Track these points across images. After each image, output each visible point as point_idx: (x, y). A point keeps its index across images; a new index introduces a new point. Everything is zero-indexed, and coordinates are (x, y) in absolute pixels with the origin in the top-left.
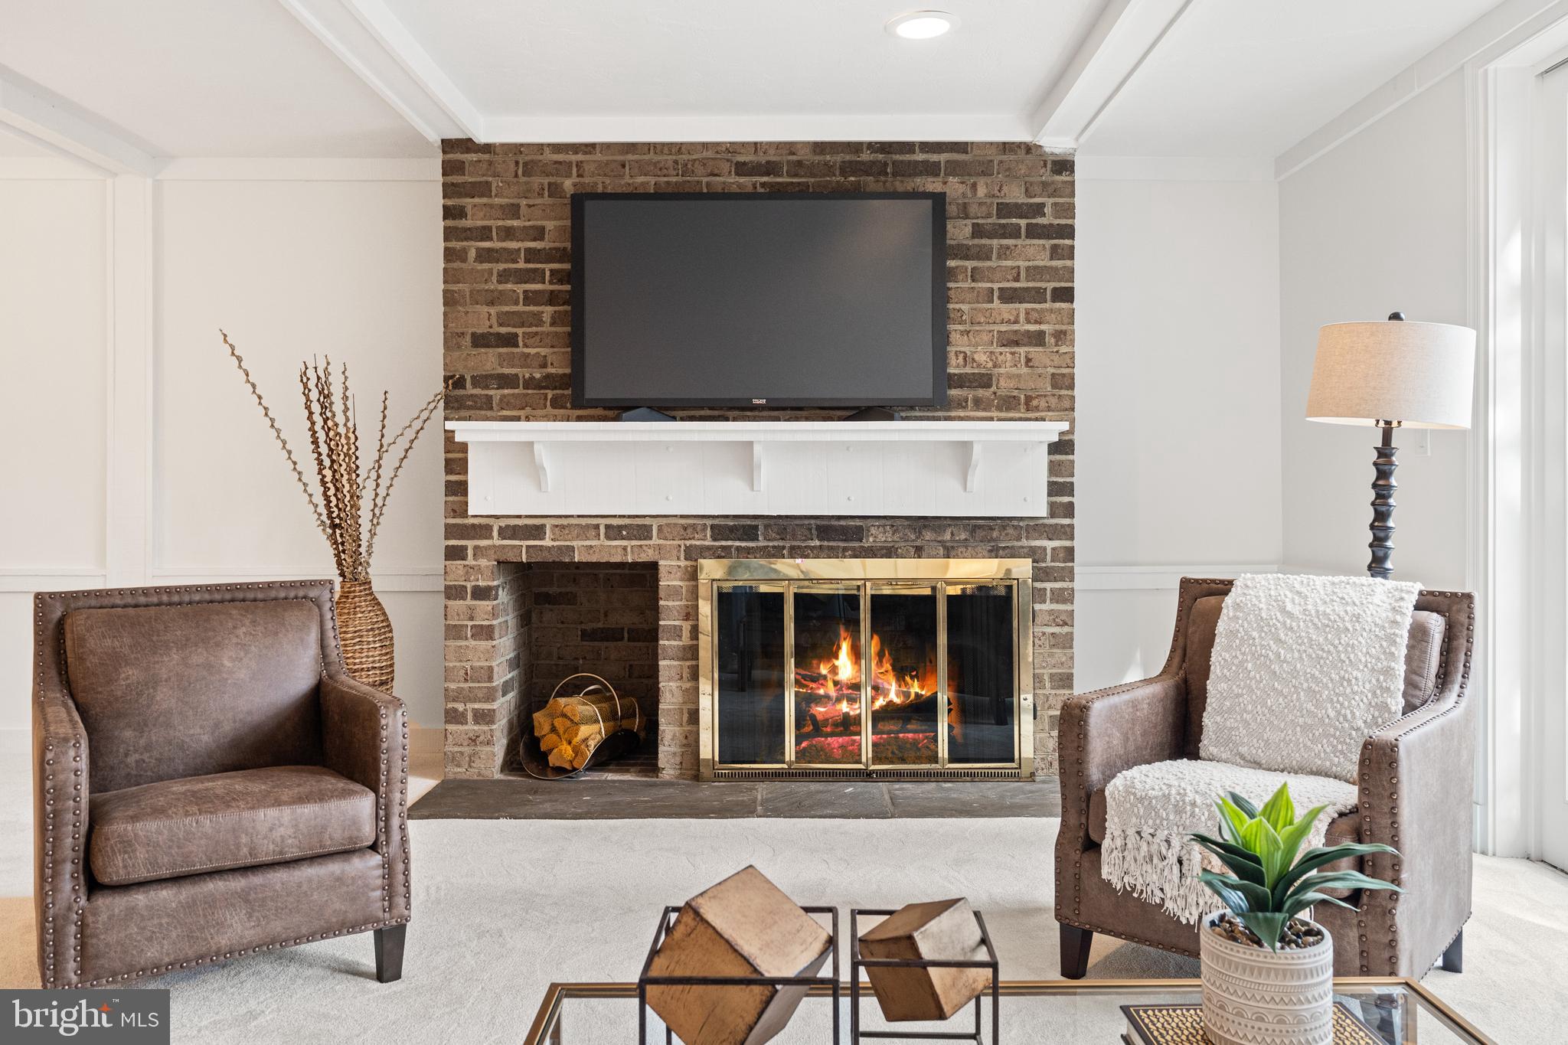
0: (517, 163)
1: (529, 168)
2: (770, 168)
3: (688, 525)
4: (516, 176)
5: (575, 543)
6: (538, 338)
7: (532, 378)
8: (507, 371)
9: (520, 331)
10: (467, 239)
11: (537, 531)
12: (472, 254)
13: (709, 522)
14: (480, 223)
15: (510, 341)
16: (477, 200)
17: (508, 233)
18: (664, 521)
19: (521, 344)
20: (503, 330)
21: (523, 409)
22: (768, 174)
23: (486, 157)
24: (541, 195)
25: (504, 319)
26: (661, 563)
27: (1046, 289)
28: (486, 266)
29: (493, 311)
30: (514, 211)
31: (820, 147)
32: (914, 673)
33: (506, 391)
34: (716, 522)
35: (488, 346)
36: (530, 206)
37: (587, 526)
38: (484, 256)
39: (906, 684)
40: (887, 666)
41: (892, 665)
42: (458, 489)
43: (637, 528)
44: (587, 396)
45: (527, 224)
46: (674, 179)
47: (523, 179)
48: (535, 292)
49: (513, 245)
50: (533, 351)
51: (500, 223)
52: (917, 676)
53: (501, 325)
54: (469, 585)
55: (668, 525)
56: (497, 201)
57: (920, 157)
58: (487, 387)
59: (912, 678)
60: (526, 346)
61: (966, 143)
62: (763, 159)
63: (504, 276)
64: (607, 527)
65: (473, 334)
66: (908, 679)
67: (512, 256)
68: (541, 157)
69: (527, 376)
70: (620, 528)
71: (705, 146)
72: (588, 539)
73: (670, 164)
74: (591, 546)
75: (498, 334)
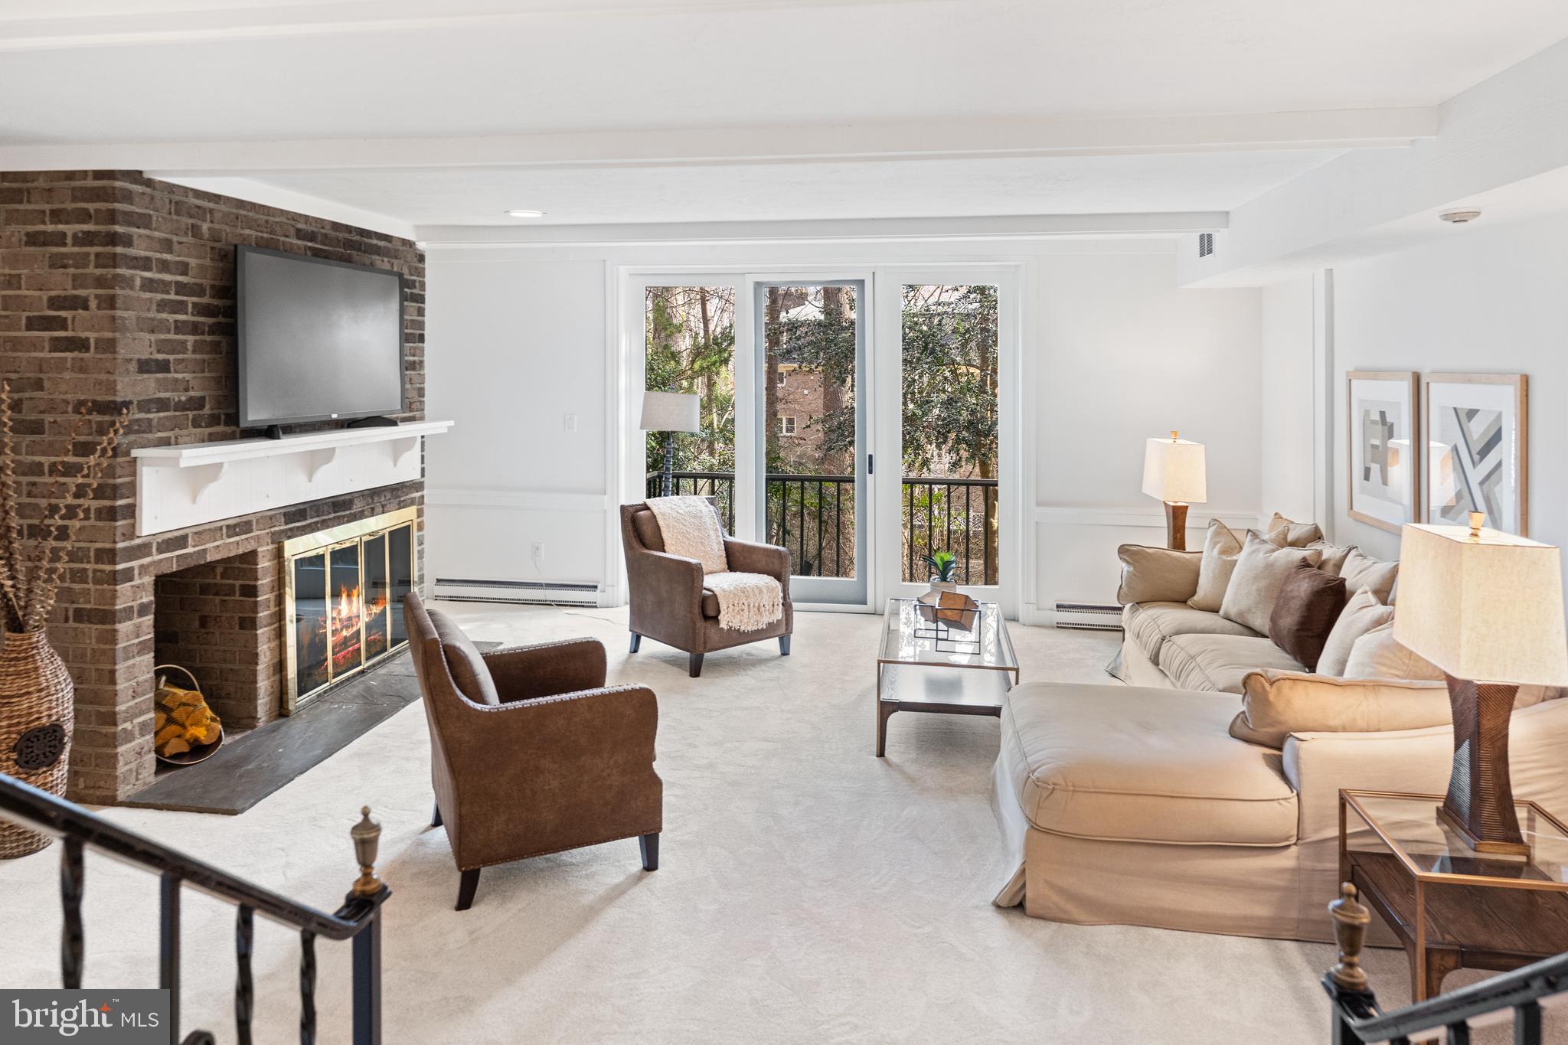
0: (171, 202)
1: (179, 208)
2: (311, 237)
3: (268, 518)
4: (170, 213)
5: (207, 546)
6: (184, 363)
7: (179, 401)
8: (162, 395)
9: (171, 357)
10: (134, 267)
11: (182, 541)
12: (138, 282)
13: (282, 511)
14: (143, 253)
15: (164, 367)
16: (141, 231)
17: (164, 266)
18: (259, 515)
19: (172, 370)
20: (160, 357)
21: (173, 430)
22: (311, 241)
23: (150, 191)
24: (186, 234)
25: (162, 346)
26: (259, 550)
28: (148, 295)
29: (153, 337)
30: (167, 245)
34: (286, 510)
35: (150, 372)
36: (180, 243)
37: (216, 529)
38: (149, 285)
43: (240, 526)
45: (176, 259)
46: (266, 235)
47: (175, 217)
48: (184, 322)
49: (167, 277)
50: (179, 376)
51: (158, 255)
53: (159, 352)
54: (135, 604)
55: (261, 517)
56: (156, 234)
58: (149, 411)
60: (176, 372)
63: (159, 305)
64: (228, 527)
65: (139, 360)
67: (164, 287)
68: (186, 200)
69: (176, 399)
70: (235, 526)
72: (216, 540)
73: (263, 222)
74: (218, 546)
75: (157, 361)
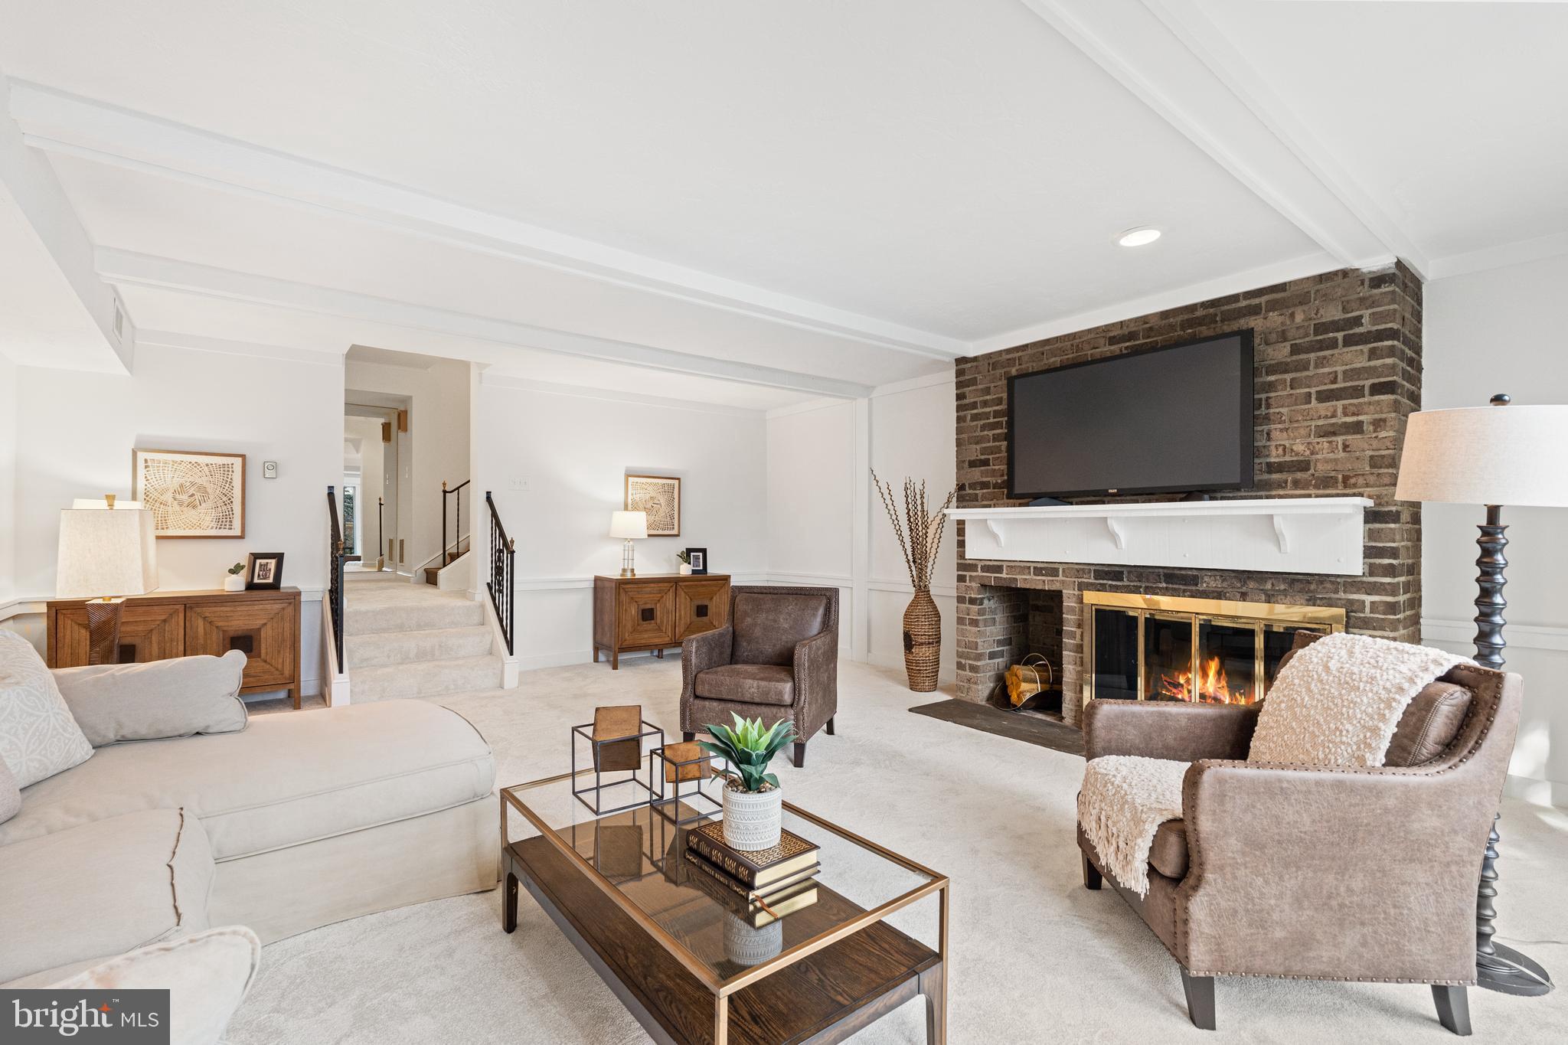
0: (989, 364)
1: (994, 366)
2: (1132, 336)
3: (1080, 569)
4: (989, 371)
5: (1018, 577)
6: (999, 460)
7: (997, 483)
8: (985, 479)
9: (990, 457)
10: (966, 410)
11: (998, 569)
12: (969, 418)
13: (1092, 568)
14: (972, 400)
15: (986, 463)
16: (970, 388)
17: (985, 404)
18: (1066, 566)
19: (991, 464)
20: (983, 457)
21: (992, 500)
22: (1129, 340)
23: (975, 364)
24: (1000, 379)
25: (984, 451)
26: (1063, 591)
27: (1364, 386)
28: (975, 423)
29: (978, 447)
30: (987, 391)
31: (1165, 315)
32: (1242, 691)
33: (984, 491)
34: (1097, 568)
35: (976, 467)
36: (995, 387)
37: (1024, 567)
38: (975, 418)
39: (1236, 699)
40: (1224, 683)
41: (1227, 683)
42: (961, 544)
43: (1049, 569)
44: (1016, 492)
45: (994, 397)
46: (1070, 356)
47: (992, 372)
48: (998, 434)
49: (987, 410)
50: (997, 467)
51: (981, 399)
52: (1244, 694)
53: (982, 454)
54: (967, 596)
55: (1068, 568)
56: (980, 387)
57: (1243, 303)
58: (975, 489)
59: (1241, 694)
60: (994, 465)
61: (1285, 284)
62: (1126, 331)
63: (983, 428)
64: (1035, 568)
65: (969, 461)
66: (1237, 695)
67: (986, 416)
68: (1000, 358)
69: (994, 482)
70: (1042, 569)
71: (1089, 331)
72: (1024, 574)
73: (1069, 346)
74: (1026, 579)
75: (981, 460)
